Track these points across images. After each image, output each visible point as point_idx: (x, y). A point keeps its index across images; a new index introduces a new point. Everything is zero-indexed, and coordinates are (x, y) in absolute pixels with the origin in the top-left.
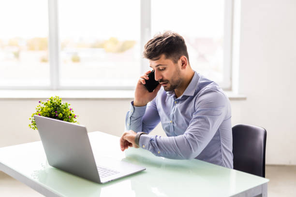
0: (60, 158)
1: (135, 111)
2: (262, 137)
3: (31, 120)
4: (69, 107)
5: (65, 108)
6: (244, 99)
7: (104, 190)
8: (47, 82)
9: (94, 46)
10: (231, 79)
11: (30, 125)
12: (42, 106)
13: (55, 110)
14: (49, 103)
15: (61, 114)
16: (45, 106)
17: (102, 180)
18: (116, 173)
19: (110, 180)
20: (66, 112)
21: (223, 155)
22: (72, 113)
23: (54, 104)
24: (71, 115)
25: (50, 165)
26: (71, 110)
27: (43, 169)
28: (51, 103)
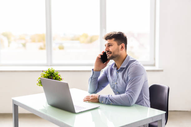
0: (53, 101)
1: (94, 74)
2: (166, 91)
3: (38, 81)
4: (59, 74)
5: (56, 74)
6: (162, 71)
7: (77, 117)
8: (45, 62)
9: (73, 39)
10: (155, 59)
11: (37, 84)
12: (44, 73)
13: (51, 76)
14: (48, 72)
15: (54, 78)
16: (46, 74)
17: (76, 111)
18: (84, 108)
19: (80, 111)
20: (57, 77)
21: (144, 102)
22: (60, 77)
23: (50, 72)
24: (59, 78)
25: (49, 105)
26: (59, 75)
27: (44, 108)
28: (49, 71)
